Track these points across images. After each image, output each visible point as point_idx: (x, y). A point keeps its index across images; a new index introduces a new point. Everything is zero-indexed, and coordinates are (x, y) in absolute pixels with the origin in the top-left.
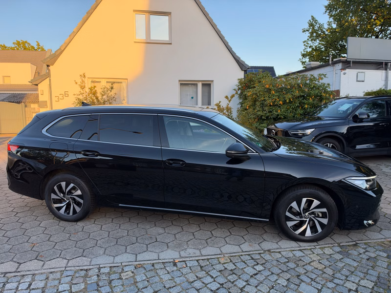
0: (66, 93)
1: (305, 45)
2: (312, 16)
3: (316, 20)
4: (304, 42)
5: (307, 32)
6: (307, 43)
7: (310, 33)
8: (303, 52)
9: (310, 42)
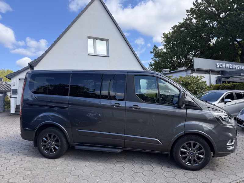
1: (153, 60)
2: (155, 45)
3: (157, 47)
4: (152, 59)
5: (152, 53)
6: (154, 59)
7: (154, 54)
8: (150, 64)
9: (155, 59)
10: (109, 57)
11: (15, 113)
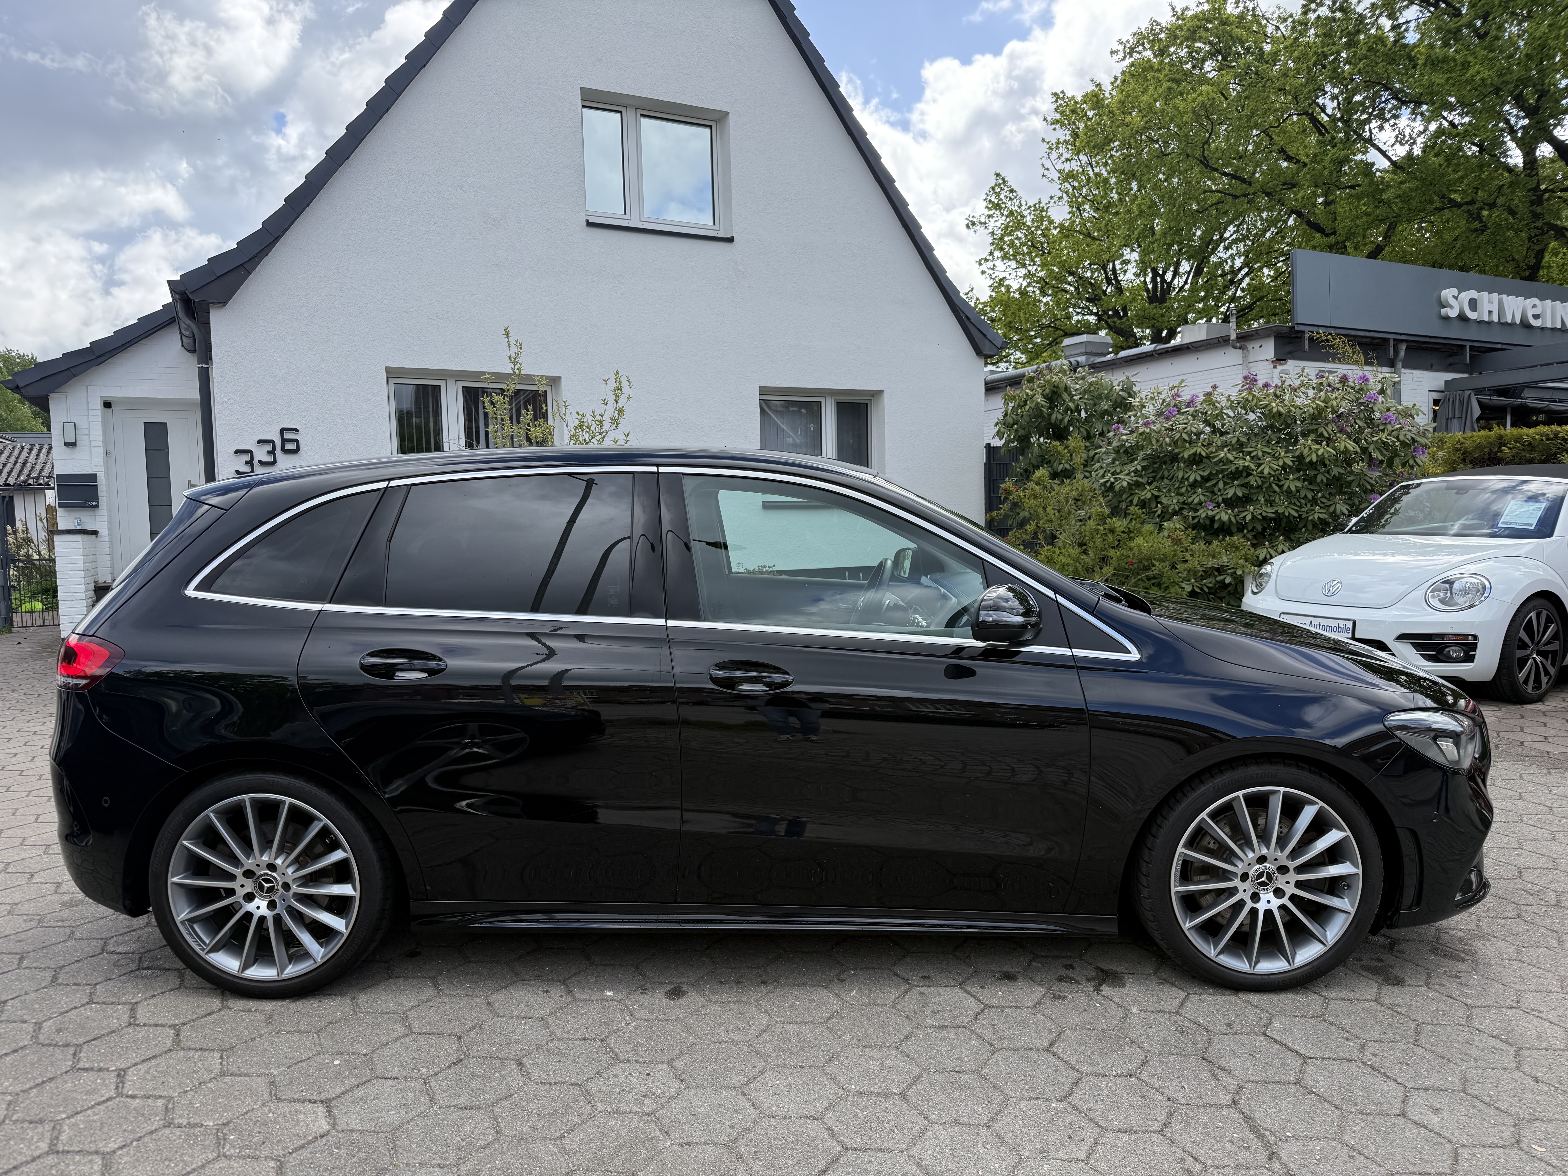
0: (288, 436)
2: (998, 175)
3: (1012, 191)
5: (981, 230)
6: (992, 268)
7: (992, 232)
9: (998, 265)
10: (731, 240)
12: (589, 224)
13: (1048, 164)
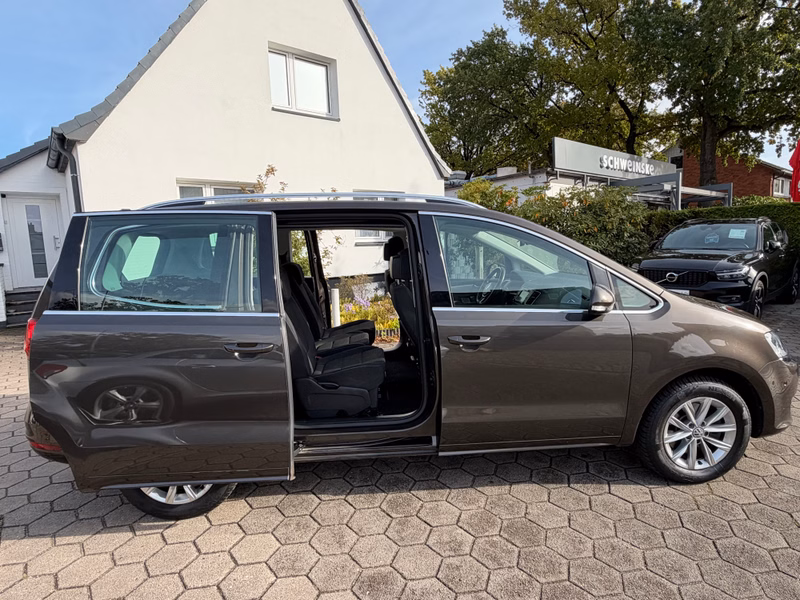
10: (339, 120)
11: (7, 322)
12: (273, 109)
13: (422, 100)
